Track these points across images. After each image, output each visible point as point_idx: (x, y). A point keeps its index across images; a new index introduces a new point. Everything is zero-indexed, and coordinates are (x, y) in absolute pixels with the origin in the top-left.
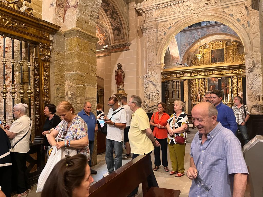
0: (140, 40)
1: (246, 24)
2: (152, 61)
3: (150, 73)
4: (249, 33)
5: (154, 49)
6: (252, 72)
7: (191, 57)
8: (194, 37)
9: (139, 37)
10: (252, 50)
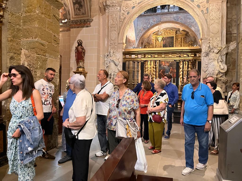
0: (101, 18)
1: (205, 10)
2: (114, 40)
3: (112, 52)
4: (207, 19)
5: (117, 28)
6: (208, 57)
7: (145, 42)
8: (150, 23)
9: (101, 14)
10: (208, 35)
